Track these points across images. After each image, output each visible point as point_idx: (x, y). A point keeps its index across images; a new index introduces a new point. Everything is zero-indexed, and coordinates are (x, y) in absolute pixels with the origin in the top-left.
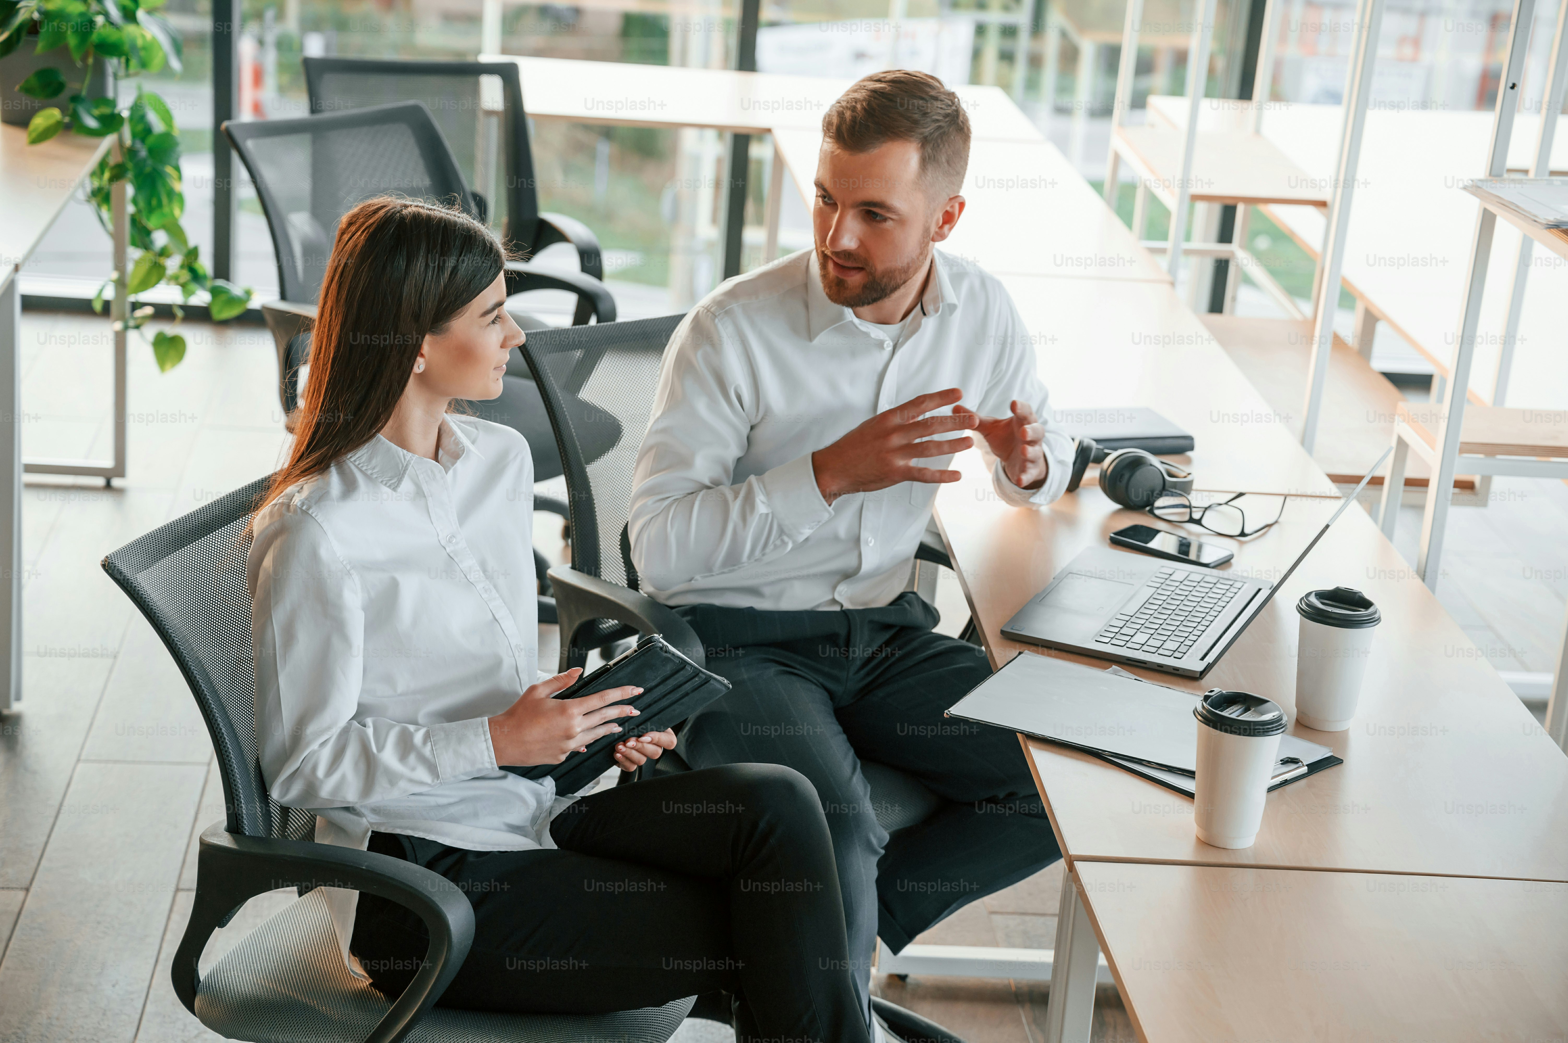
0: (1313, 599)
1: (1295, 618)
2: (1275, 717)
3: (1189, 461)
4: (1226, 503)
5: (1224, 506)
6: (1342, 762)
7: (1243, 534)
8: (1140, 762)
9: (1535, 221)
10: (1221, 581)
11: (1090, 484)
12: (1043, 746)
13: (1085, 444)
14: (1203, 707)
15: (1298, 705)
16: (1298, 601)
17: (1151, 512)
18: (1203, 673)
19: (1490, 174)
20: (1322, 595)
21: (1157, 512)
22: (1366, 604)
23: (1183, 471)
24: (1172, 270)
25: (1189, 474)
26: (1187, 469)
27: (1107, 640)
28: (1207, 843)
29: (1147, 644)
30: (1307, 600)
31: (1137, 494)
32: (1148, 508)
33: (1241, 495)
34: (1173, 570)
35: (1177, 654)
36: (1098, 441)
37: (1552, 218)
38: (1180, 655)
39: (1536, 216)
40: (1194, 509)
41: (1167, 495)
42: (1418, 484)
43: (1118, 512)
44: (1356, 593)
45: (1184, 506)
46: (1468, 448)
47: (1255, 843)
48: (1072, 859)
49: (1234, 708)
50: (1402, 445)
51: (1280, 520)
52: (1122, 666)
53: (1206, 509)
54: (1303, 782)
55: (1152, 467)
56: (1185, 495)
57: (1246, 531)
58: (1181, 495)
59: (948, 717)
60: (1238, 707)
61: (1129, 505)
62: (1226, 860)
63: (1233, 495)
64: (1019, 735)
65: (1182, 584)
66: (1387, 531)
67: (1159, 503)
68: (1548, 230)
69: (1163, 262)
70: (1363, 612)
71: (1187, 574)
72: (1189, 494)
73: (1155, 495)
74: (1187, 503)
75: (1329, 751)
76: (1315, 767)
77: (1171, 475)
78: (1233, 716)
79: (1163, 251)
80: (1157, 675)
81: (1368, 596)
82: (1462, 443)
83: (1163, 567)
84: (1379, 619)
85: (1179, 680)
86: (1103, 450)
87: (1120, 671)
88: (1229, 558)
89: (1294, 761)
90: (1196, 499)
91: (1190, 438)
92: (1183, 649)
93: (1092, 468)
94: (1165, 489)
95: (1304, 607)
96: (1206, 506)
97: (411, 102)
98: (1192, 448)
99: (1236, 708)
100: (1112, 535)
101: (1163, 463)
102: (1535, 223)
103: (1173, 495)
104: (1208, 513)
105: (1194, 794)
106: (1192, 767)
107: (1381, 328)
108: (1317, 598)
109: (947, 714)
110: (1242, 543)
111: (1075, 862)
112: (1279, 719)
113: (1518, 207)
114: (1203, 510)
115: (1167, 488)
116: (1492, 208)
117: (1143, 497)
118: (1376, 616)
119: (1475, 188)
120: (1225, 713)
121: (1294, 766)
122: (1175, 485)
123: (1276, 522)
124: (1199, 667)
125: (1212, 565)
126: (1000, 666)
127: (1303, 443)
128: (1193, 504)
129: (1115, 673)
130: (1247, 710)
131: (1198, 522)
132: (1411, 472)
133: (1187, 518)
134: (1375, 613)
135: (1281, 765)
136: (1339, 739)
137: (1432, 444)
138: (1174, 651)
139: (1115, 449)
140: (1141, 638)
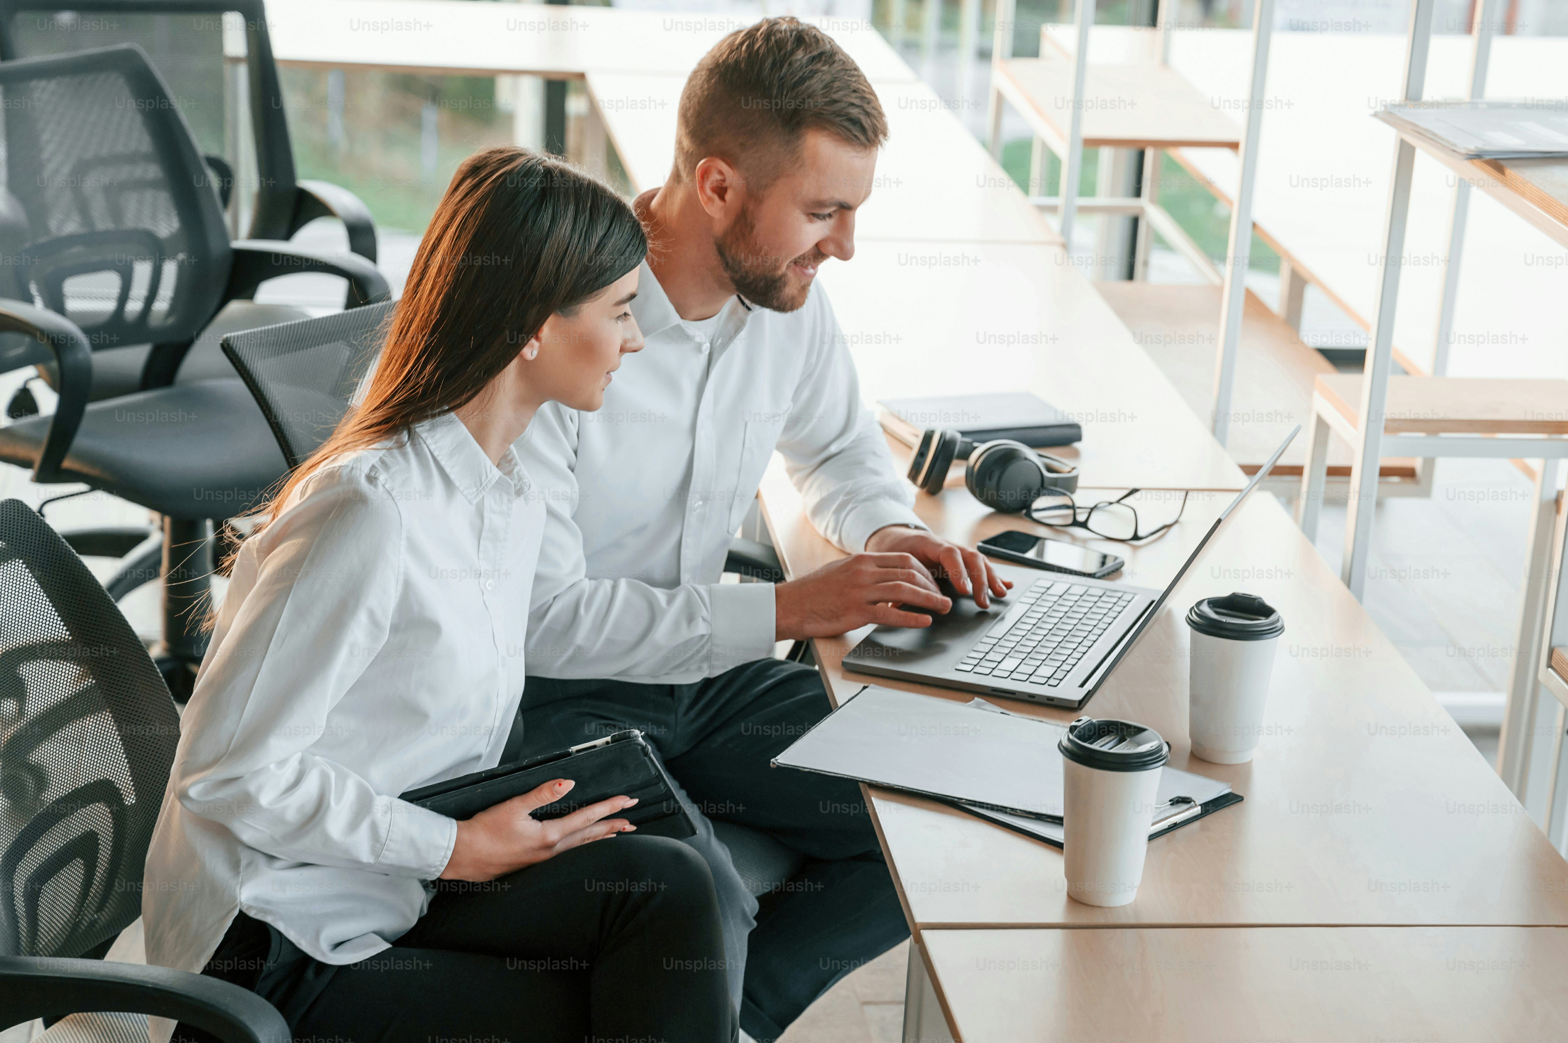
0: (1206, 609)
1: (1186, 631)
2: (1153, 748)
3: (1076, 454)
4: (1118, 502)
5: (1115, 507)
6: (1243, 800)
7: (1136, 537)
8: (1002, 809)
9: (1454, 151)
10: (1108, 593)
11: (955, 485)
12: (888, 796)
13: (948, 436)
14: (1069, 739)
15: (1191, 736)
16: (1187, 612)
17: (1029, 515)
18: (1082, 703)
19: (1407, 98)
20: (1216, 603)
21: (1036, 515)
22: (1267, 612)
23: (1066, 465)
24: (1066, 230)
25: (1073, 469)
26: (1071, 463)
27: (969, 668)
28: (1075, 900)
29: (1017, 670)
30: (1199, 610)
31: (1010, 496)
32: (1024, 511)
33: (1134, 491)
34: (1051, 583)
35: (1052, 682)
36: (964, 433)
37: (1473, 146)
38: (1055, 682)
39: (1454, 145)
40: (1078, 511)
41: (1044, 495)
42: (1340, 472)
43: (989, 517)
44: (1255, 599)
45: (1067, 507)
46: (1395, 426)
47: (1135, 899)
48: (918, 928)
49: (1106, 739)
50: (1322, 427)
51: (1181, 519)
52: (987, 698)
53: (1092, 509)
54: (1196, 825)
55: (1027, 462)
56: (1068, 494)
57: (1140, 533)
58: (1064, 494)
59: (775, 766)
60: (1111, 738)
61: (1002, 508)
62: (1101, 921)
63: (1125, 492)
64: (861, 785)
65: (1061, 599)
66: (1309, 530)
67: (1039, 503)
68: (1470, 161)
69: (1054, 223)
70: (1263, 621)
71: (1068, 586)
72: (1073, 492)
73: (1032, 494)
74: (1070, 503)
75: (1226, 787)
76: (1212, 806)
77: (1050, 469)
78: (1105, 749)
79: (1053, 209)
80: (1028, 707)
81: (1269, 602)
82: (1387, 420)
83: (1039, 579)
84: (1282, 629)
85: (1055, 713)
86: (971, 443)
87: (984, 704)
88: (1119, 566)
89: (1185, 801)
90: (1081, 498)
91: (1077, 427)
92: (1060, 675)
93: (957, 465)
94: (1044, 487)
95: (1195, 618)
96: (1092, 505)
97: (124, 46)
98: (1079, 438)
99: (1108, 740)
100: (981, 544)
101: (1040, 456)
102: (1454, 153)
103: (1052, 493)
104: (1094, 515)
105: (1063, 844)
106: (1060, 813)
107: (1311, 295)
108: (1210, 607)
109: (773, 763)
110: (1135, 548)
111: (922, 931)
112: (1159, 749)
113: (1435, 135)
114: (1089, 510)
115: (1046, 485)
116: (1410, 139)
117: (1016, 497)
118: (1279, 624)
119: (1388, 115)
120: (1095, 746)
121: (1186, 806)
122: (1055, 482)
123: (1176, 522)
124: (1077, 695)
125: (1097, 575)
126: (840, 704)
127: (1214, 431)
128: (1077, 504)
129: (978, 706)
130: (1122, 740)
131: (1084, 525)
132: (1334, 460)
133: (1070, 521)
134: (1278, 621)
135: (1169, 807)
136: (1242, 772)
137: (1353, 422)
138: (1049, 678)
139: (984, 442)
140: (1009, 664)
